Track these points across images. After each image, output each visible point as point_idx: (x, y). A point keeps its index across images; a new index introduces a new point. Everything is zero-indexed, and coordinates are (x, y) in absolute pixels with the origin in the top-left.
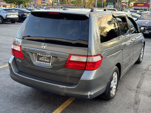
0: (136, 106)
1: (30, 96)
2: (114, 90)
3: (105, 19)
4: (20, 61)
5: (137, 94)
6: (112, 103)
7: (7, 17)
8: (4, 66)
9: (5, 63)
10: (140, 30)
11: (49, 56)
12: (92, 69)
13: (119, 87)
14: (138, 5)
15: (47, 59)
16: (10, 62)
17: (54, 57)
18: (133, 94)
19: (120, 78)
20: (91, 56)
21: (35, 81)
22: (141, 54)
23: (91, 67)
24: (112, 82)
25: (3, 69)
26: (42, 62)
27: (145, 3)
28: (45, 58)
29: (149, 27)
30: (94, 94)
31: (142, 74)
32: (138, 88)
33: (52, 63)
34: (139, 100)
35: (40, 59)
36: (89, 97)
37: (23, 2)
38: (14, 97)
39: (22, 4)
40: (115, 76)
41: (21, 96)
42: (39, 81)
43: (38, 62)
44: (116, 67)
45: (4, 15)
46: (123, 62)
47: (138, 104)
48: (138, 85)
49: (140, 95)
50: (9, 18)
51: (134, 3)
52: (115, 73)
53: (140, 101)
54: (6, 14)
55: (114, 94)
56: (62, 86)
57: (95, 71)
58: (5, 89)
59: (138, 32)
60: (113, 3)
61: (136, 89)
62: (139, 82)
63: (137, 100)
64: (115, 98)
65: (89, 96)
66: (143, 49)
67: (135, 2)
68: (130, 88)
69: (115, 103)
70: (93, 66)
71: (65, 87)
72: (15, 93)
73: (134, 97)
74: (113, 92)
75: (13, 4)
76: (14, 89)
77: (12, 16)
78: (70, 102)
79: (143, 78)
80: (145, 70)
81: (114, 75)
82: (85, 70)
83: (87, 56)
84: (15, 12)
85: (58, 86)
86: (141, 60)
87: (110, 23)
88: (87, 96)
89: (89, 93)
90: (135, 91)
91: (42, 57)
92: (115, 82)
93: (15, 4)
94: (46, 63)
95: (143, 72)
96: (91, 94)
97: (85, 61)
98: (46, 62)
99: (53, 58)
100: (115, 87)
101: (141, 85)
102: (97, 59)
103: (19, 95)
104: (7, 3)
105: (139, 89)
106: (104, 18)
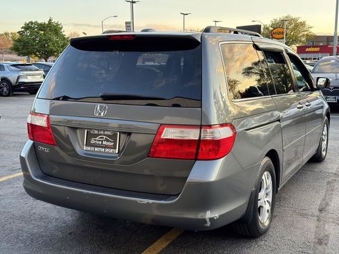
0: (320, 247)
1: (70, 234)
2: (267, 215)
3: (238, 64)
4: (47, 150)
5: (322, 223)
6: (262, 243)
7: (20, 80)
8: (11, 177)
9: (13, 170)
10: (317, 85)
12: (213, 157)
13: (276, 210)
14: (307, 50)
15: (107, 141)
16: (24, 154)
17: (125, 133)
18: (311, 225)
19: (278, 186)
20: (210, 126)
22: (323, 140)
23: (210, 153)
24: (260, 194)
25: (9, 182)
26: (96, 149)
27: (321, 44)
28: (103, 138)
29: (335, 88)
30: (220, 216)
31: (328, 183)
32: (321, 211)
33: (121, 149)
34: (326, 236)
36: (209, 224)
37: (55, 52)
38: (33, 238)
39: (53, 55)
40: (267, 181)
41: (48, 234)
42: (90, 192)
43: (89, 148)
44: (267, 159)
45: (12, 77)
46: (283, 150)
47: (325, 244)
48: (321, 204)
49: (327, 226)
50: (24, 83)
51: (298, 47)
52: (266, 173)
53: (329, 237)
54: (17, 75)
55: (267, 224)
56: (145, 201)
57: (222, 160)
58: (14, 222)
59: (313, 90)
61: (317, 213)
62: (324, 200)
63: (322, 235)
64: (270, 233)
65: (208, 220)
66: (325, 128)
67: (300, 45)
68: (304, 212)
69: (271, 244)
70: (216, 149)
71: (151, 201)
72: (36, 230)
73: (313, 230)
74: (264, 219)
75: (33, 56)
76: (33, 221)
77: (30, 79)
78: (164, 245)
79: (331, 190)
80: (335, 174)
81: (263, 177)
82: (196, 159)
83: (201, 127)
84: (37, 70)
85: (136, 201)
86: (324, 153)
87: (248, 72)
88: (204, 221)
89: (209, 215)
90: (315, 218)
91: (96, 136)
92: (267, 194)
93: (37, 55)
94: (107, 150)
95: (330, 180)
96: (212, 216)
97: (197, 138)
98: (106, 147)
99: (123, 136)
100: (267, 207)
101: (327, 204)
102: (223, 133)
103: (44, 234)
104: (19, 55)
105: (323, 214)
106: (236, 61)
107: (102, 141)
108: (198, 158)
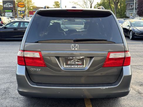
11: (81, 57)
15: (78, 62)
21: (69, 89)
26: (72, 66)
28: (75, 60)
35: (69, 63)
43: (68, 66)
56: (104, 88)
60: (11, 11)
71: (107, 87)
83: (125, 52)
85: (100, 88)
91: (71, 60)
94: (79, 66)
98: (77, 65)
107: (75, 62)
108: (124, 65)
